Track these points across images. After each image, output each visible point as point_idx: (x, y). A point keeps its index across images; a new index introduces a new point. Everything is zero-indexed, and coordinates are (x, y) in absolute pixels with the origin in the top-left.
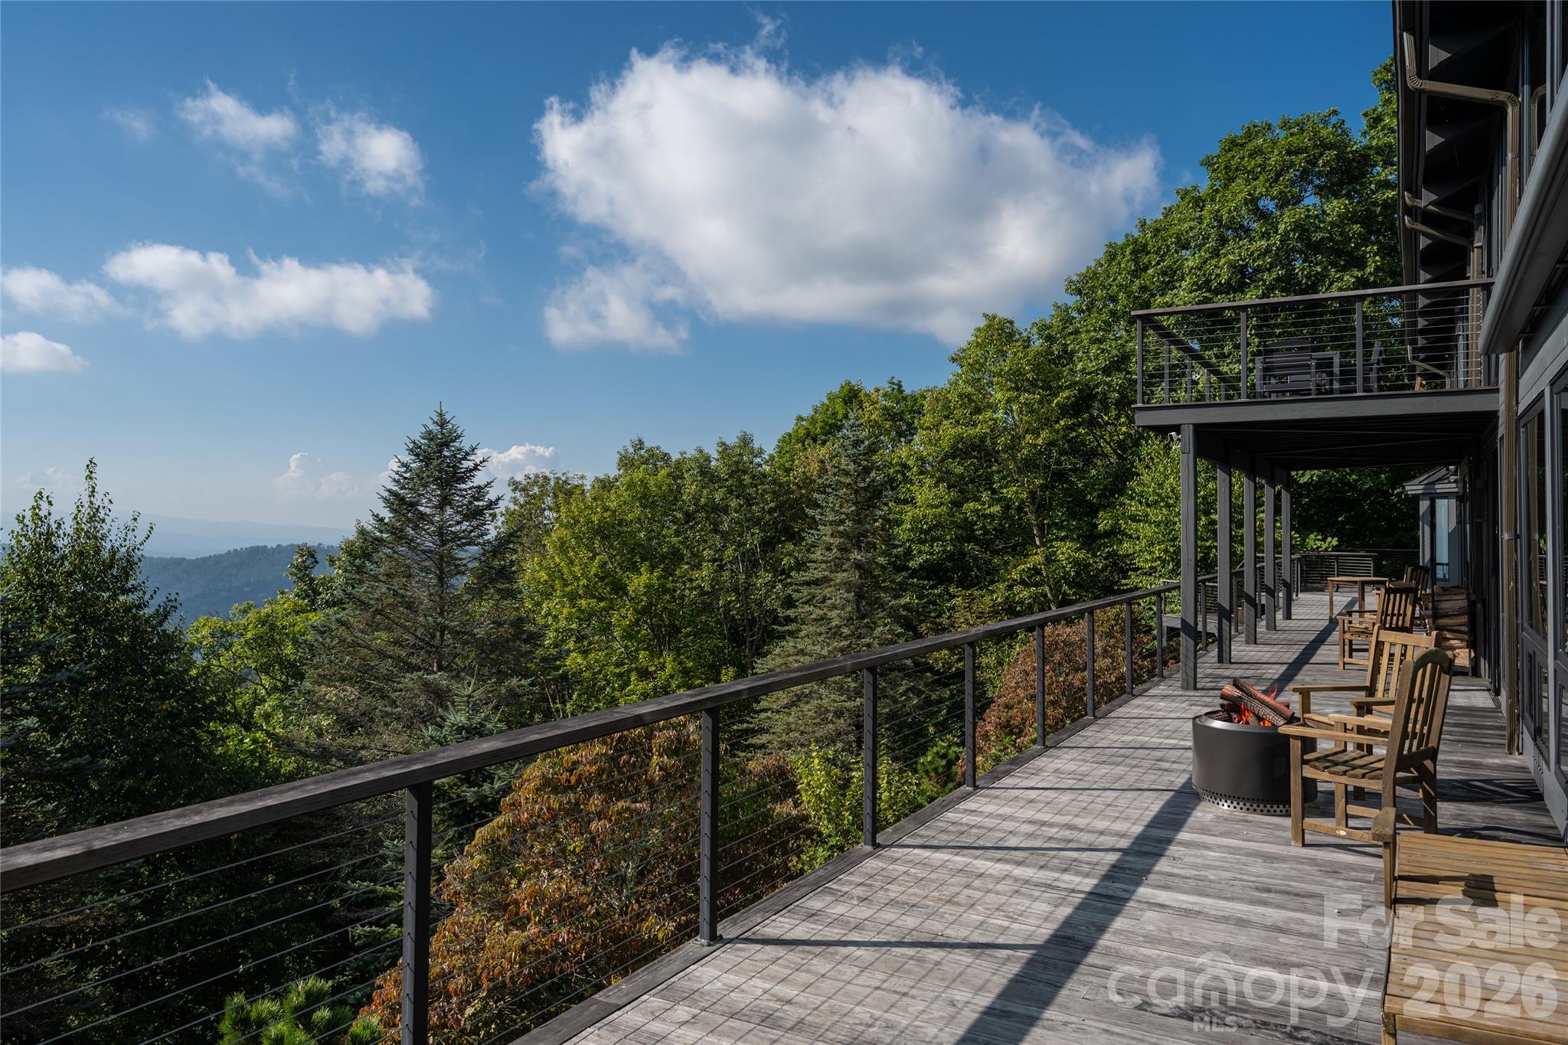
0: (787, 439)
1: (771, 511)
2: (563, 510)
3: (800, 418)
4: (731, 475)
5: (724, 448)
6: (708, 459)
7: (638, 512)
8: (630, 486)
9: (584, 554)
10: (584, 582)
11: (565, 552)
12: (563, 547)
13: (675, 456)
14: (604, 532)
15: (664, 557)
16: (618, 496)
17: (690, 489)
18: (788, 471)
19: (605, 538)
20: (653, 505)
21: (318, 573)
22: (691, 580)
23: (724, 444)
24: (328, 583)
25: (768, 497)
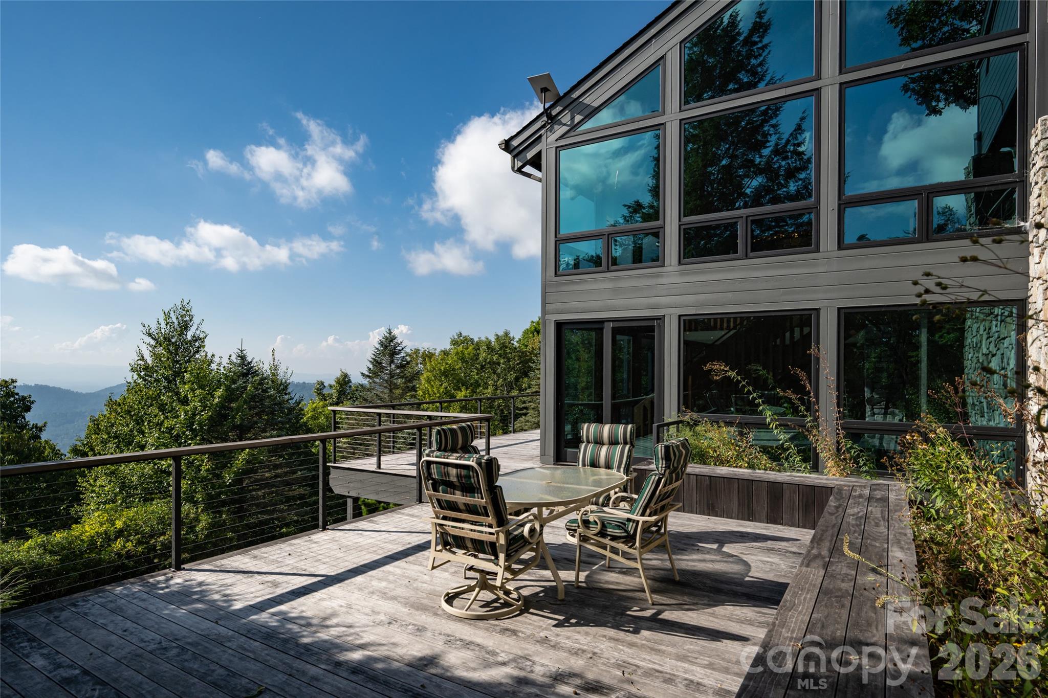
0: (526, 332)
1: (518, 364)
2: (428, 364)
3: (533, 322)
4: (501, 349)
5: (498, 337)
6: (490, 342)
7: (460, 365)
8: (457, 354)
9: (438, 383)
10: (438, 395)
11: (430, 383)
12: (428, 381)
13: (476, 340)
14: (445, 374)
15: (471, 385)
16: (452, 358)
17: (483, 355)
18: (527, 346)
19: (446, 376)
20: (467, 362)
21: (325, 392)
22: (483, 394)
23: (497, 335)
24: (331, 396)
25: (516, 359)
